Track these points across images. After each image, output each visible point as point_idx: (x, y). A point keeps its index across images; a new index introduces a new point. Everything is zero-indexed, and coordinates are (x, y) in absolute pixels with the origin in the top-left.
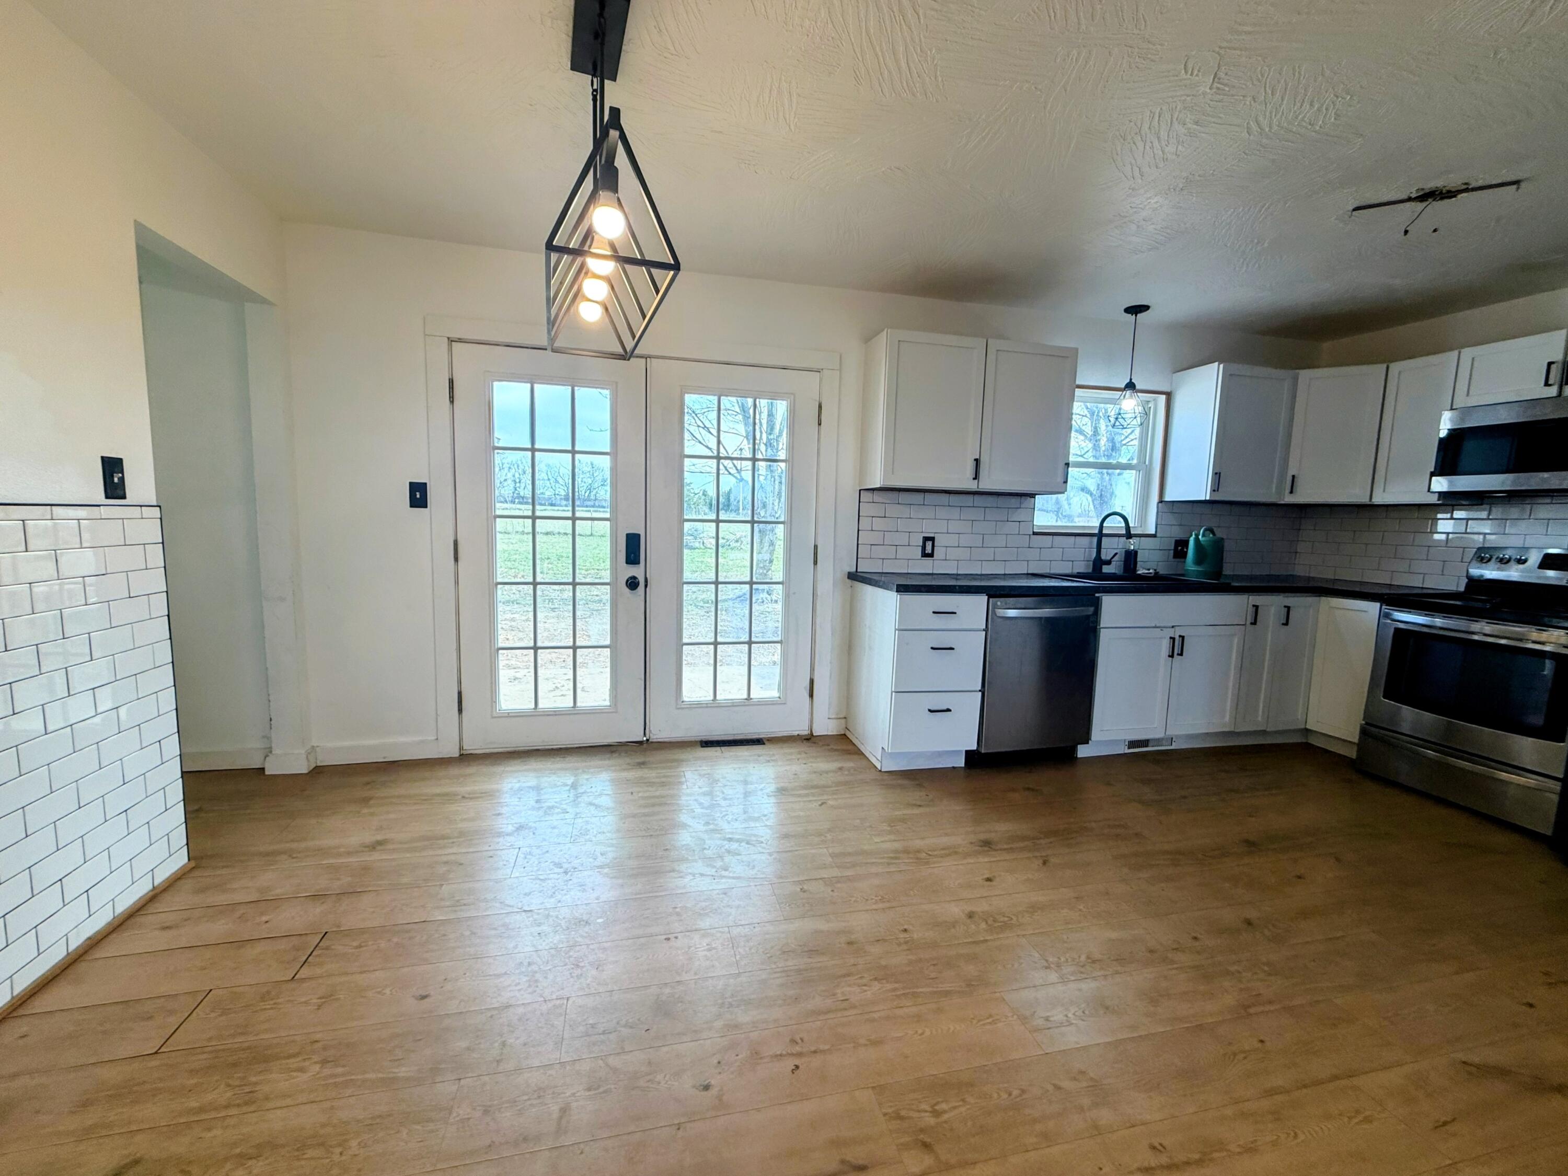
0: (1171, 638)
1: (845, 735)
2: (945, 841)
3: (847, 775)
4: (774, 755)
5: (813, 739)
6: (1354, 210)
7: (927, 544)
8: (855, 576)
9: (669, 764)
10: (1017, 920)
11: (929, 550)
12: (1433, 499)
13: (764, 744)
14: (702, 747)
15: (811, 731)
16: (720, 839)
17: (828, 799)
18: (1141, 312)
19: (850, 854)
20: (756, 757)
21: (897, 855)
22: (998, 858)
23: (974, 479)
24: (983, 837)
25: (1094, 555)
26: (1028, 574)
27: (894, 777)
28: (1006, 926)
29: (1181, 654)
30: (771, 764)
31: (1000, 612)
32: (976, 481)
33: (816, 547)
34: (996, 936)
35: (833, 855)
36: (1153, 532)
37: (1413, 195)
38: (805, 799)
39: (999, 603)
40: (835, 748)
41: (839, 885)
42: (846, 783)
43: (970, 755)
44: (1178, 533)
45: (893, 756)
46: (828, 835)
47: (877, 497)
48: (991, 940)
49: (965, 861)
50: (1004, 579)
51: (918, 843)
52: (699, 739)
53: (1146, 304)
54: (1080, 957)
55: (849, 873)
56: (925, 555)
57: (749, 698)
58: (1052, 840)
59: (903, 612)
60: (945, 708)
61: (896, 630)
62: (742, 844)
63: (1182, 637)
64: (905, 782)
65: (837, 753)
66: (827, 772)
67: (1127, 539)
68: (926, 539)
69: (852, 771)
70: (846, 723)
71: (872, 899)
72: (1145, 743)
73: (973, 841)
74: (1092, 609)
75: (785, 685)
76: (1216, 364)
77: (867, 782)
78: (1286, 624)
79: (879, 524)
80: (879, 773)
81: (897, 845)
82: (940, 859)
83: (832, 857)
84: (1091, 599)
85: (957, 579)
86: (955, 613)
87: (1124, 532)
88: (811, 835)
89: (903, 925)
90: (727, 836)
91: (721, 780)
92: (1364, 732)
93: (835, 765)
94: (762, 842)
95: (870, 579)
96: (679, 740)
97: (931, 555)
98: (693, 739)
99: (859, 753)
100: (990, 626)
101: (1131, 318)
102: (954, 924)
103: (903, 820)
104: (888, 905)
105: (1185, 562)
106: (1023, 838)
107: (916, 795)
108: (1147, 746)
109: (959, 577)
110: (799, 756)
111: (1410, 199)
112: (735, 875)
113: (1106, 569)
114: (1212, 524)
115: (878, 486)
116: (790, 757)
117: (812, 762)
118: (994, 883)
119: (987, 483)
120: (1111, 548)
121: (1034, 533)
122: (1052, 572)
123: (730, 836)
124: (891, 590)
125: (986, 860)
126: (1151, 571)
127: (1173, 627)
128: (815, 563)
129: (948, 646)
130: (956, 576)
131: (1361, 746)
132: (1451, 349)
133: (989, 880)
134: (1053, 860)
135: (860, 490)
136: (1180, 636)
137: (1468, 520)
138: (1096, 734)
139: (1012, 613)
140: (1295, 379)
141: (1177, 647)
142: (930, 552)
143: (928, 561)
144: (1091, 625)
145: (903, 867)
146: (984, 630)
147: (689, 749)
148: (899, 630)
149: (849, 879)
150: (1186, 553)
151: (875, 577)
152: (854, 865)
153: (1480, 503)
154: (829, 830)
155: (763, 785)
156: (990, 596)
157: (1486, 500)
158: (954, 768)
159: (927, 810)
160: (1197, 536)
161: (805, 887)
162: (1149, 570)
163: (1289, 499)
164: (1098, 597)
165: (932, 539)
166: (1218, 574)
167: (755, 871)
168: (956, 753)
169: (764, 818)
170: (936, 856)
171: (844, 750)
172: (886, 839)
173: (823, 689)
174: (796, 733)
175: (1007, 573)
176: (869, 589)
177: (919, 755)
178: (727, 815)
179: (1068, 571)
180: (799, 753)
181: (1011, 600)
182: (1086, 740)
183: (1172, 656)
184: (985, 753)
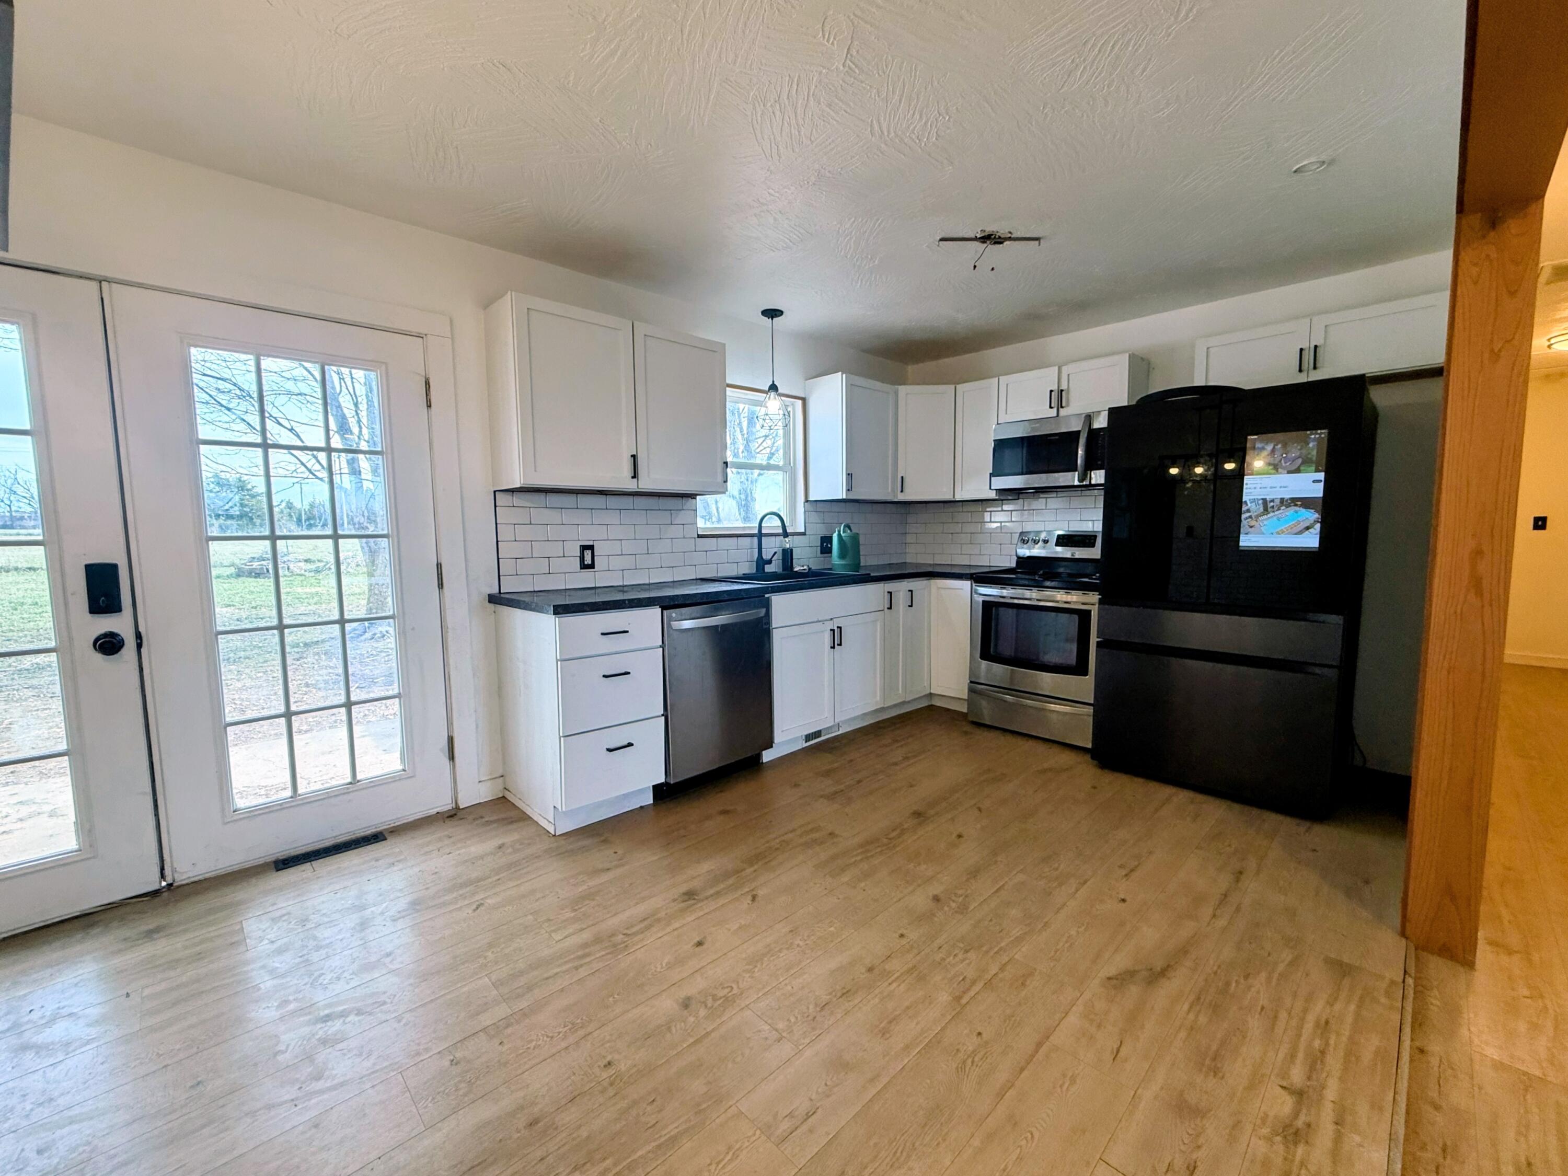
0: (831, 630)
1: (504, 797)
2: (641, 909)
3: (510, 854)
4: (401, 852)
5: (460, 814)
6: (942, 240)
7: (585, 554)
8: (495, 599)
9: (211, 918)
10: (738, 987)
11: (588, 560)
12: (993, 495)
13: (385, 839)
14: (278, 870)
15: (456, 803)
16: (309, 1023)
17: (486, 898)
18: (777, 316)
19: (522, 973)
20: (373, 863)
21: (587, 950)
22: (706, 911)
23: (633, 477)
24: (684, 888)
25: (756, 555)
26: (696, 579)
27: (572, 839)
28: (728, 1001)
29: (840, 645)
30: (395, 868)
31: (676, 625)
32: (635, 480)
33: (439, 566)
34: (719, 1021)
35: (496, 985)
36: (803, 530)
37: (979, 236)
38: (452, 907)
39: (674, 615)
40: (491, 819)
41: (509, 1031)
42: (509, 866)
43: (660, 792)
44: (822, 531)
45: (569, 814)
46: (489, 954)
47: (517, 500)
48: (713, 1030)
49: (668, 930)
50: (673, 587)
51: (613, 922)
52: (273, 858)
53: (779, 308)
54: (808, 1008)
55: (523, 1004)
56: (584, 566)
57: (354, 781)
58: (756, 867)
59: (564, 637)
60: (625, 743)
61: (557, 661)
62: (349, 1019)
63: (840, 628)
64: (587, 842)
65: (495, 825)
66: (482, 857)
67: (784, 537)
68: (584, 548)
69: (517, 846)
70: (504, 783)
71: (559, 1033)
72: (818, 734)
73: (676, 897)
74: (763, 611)
75: (409, 751)
76: (840, 373)
77: (539, 857)
78: (911, 606)
79: (524, 533)
80: (553, 839)
81: (586, 936)
82: (640, 936)
83: (496, 988)
84: (760, 599)
85: (623, 592)
86: (627, 632)
87: (781, 531)
88: (463, 964)
89: (604, 1057)
90: (322, 1014)
91: (312, 917)
92: (971, 691)
93: (490, 845)
94: (384, 1003)
95: (519, 601)
96: (236, 868)
97: (592, 566)
98: (261, 861)
99: (524, 818)
100: (666, 643)
101: (767, 321)
102: (668, 1027)
103: (589, 896)
104: (581, 1033)
105: (831, 557)
106: (727, 875)
107: (600, 857)
108: (820, 736)
109: (625, 589)
110: (440, 845)
111: (976, 239)
112: (336, 1082)
113: (769, 569)
114: (848, 521)
115: (518, 485)
116: (427, 849)
117: (459, 849)
118: (705, 947)
119: (646, 483)
120: (771, 547)
121: (699, 536)
122: (720, 575)
123: (327, 1012)
124: (547, 613)
125: (693, 917)
126: (805, 567)
127: (831, 619)
128: (441, 585)
129: (623, 671)
130: (622, 589)
131: (970, 702)
132: (992, 377)
133: (700, 944)
134: (761, 892)
135: (495, 492)
136: (838, 627)
137: (1012, 511)
138: (778, 737)
139: (687, 624)
140: (896, 393)
141: (837, 638)
142: (590, 563)
143: (588, 573)
144: (765, 627)
145: (596, 966)
146: (661, 647)
147: (254, 881)
148: (562, 660)
149: (524, 1014)
150: (831, 549)
151: (526, 598)
152: (530, 988)
153: (1016, 498)
154: (490, 945)
155: (384, 905)
156: (663, 608)
157: (1021, 496)
158: (641, 807)
159: (619, 871)
160: (839, 531)
161: (458, 1055)
162: (803, 566)
163: (901, 497)
164: (768, 598)
165: (591, 548)
166: (857, 566)
167: (372, 1059)
168: (641, 791)
169: (388, 960)
170: (635, 934)
171: (503, 819)
172: (571, 931)
173: (466, 748)
174: (434, 811)
175: (675, 580)
176: (518, 613)
177: (599, 805)
178: (323, 974)
179: (734, 573)
180: (440, 839)
181: (684, 610)
182: (769, 744)
183: (833, 647)
184: (674, 784)
